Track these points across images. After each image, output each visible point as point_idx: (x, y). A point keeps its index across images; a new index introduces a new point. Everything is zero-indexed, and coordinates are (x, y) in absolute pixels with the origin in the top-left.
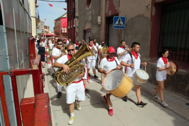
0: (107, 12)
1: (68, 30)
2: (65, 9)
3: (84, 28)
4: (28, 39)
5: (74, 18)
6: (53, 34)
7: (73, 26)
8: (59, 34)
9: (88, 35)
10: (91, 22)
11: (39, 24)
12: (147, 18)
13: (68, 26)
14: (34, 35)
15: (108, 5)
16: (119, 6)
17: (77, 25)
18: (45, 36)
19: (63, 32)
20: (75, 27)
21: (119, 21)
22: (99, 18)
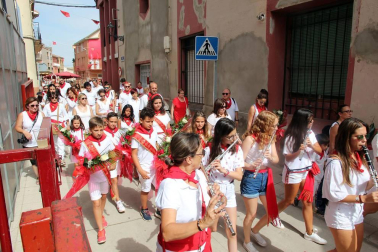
0: (181, 27)
1: (104, 64)
2: (96, 22)
3: (136, 59)
4: (20, 83)
5: (116, 39)
6: (72, 72)
7: (113, 56)
8: (84, 72)
9: (145, 74)
10: (151, 47)
11: (41, 53)
12: (260, 39)
13: (103, 56)
14: (32, 75)
15: (183, 15)
16: (205, 16)
17: (122, 54)
18: (54, 77)
19: (93, 68)
20: (117, 59)
21: (207, 45)
22: (166, 39)
